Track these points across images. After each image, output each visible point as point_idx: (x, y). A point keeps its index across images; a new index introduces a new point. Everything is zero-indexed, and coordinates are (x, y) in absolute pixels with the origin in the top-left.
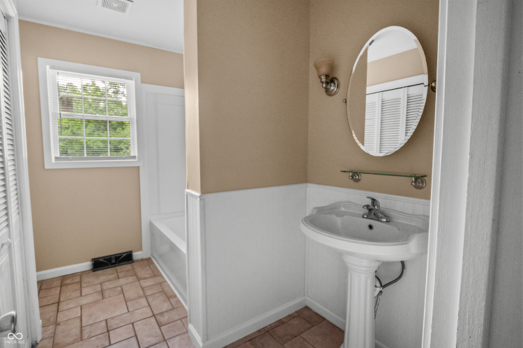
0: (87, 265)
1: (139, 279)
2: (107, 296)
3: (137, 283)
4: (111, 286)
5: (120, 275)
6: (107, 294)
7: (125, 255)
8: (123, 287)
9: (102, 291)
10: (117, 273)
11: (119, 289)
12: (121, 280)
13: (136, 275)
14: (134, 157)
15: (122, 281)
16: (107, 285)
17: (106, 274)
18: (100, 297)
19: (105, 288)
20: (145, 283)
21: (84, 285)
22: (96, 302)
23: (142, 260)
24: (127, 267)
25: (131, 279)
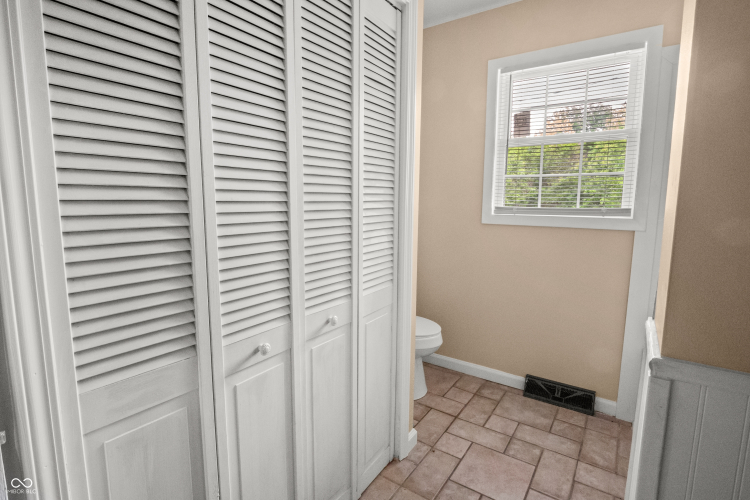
0: (517, 381)
1: (580, 457)
2: (511, 453)
3: (573, 462)
4: (528, 439)
5: (557, 427)
6: (516, 446)
7: (579, 393)
8: (546, 454)
9: (512, 437)
10: (555, 419)
11: (537, 452)
12: (551, 436)
13: (581, 444)
14: (627, 211)
15: (551, 441)
16: (526, 434)
17: (539, 412)
18: (501, 446)
19: (519, 435)
20: (586, 474)
21: (498, 411)
22: (492, 450)
23: (613, 419)
24: (578, 418)
25: (569, 447)
